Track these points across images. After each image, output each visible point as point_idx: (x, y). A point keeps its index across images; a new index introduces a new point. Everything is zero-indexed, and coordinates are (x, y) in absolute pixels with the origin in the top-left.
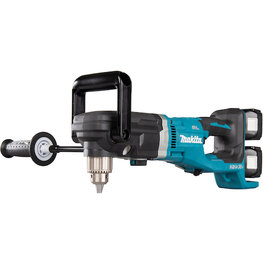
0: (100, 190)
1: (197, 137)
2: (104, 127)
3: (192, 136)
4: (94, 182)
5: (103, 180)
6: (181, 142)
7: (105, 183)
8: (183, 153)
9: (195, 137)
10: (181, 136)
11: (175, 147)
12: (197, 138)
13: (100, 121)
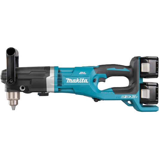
0: (14, 109)
1: (83, 79)
3: (77, 79)
4: (11, 105)
5: (15, 104)
6: (67, 82)
10: (67, 79)
11: (61, 86)
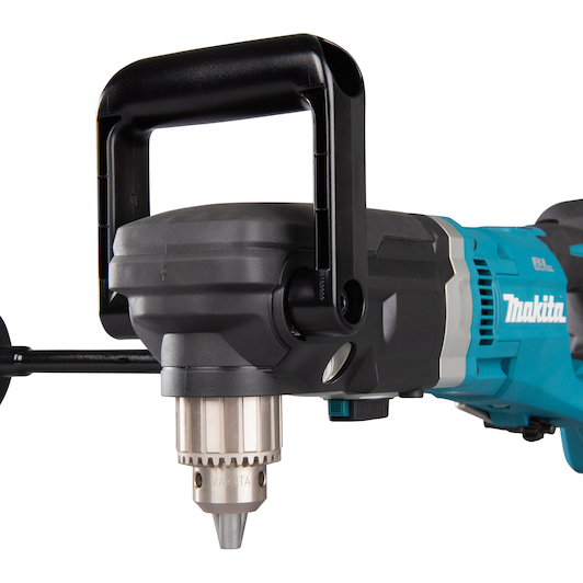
1: (552, 298)
2: (255, 269)
3: (537, 297)
6: (508, 320)
7: (254, 506)
8: (505, 363)
9: (545, 298)
10: (506, 297)
11: (490, 342)
12: (551, 304)
13: (240, 247)
